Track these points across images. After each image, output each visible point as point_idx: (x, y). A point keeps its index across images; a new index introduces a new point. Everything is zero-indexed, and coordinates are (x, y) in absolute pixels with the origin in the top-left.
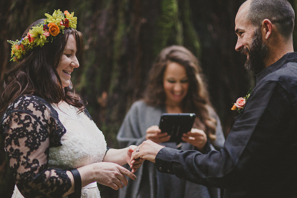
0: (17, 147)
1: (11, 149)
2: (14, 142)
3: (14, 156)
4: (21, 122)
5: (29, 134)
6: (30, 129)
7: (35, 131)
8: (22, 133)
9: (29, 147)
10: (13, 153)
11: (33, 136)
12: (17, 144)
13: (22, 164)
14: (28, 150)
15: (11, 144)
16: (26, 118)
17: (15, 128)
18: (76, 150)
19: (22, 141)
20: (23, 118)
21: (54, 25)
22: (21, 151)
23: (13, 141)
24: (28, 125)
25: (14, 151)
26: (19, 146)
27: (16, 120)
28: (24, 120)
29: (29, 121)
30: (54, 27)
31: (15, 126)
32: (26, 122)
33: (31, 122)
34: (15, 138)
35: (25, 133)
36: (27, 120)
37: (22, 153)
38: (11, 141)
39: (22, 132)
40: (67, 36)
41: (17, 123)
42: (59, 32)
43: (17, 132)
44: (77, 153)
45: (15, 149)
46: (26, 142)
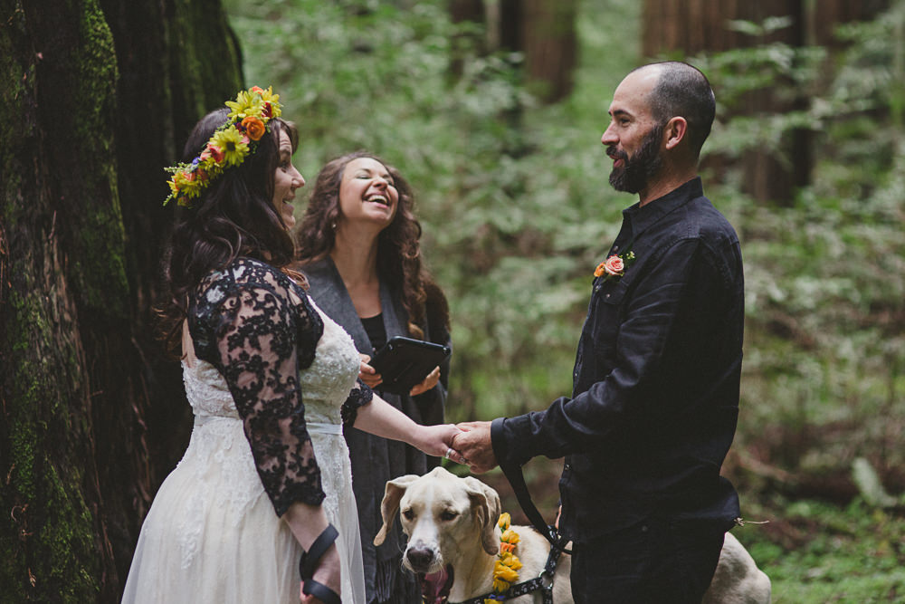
0: (255, 352)
1: (244, 355)
2: (250, 342)
3: (251, 368)
4: (259, 306)
5: (275, 328)
6: (276, 319)
7: (283, 323)
8: (265, 327)
9: (278, 353)
10: (248, 362)
11: (281, 331)
12: (255, 344)
13: (268, 384)
14: (276, 358)
15: (242, 346)
16: (268, 298)
17: (251, 316)
18: (348, 357)
19: (265, 341)
20: (261, 299)
21: (253, 120)
22: (264, 360)
23: (247, 340)
24: (271, 312)
25: (250, 359)
26: (259, 349)
27: (248, 303)
28: (264, 303)
29: (272, 304)
30: (253, 123)
31: (247, 312)
32: (268, 306)
33: (276, 307)
34: (252, 334)
35: (270, 327)
36: (269, 302)
37: (267, 364)
38: (244, 341)
39: (263, 323)
40: (275, 133)
41: (252, 308)
42: (264, 131)
43: (253, 323)
44: (350, 360)
45: (252, 355)
46: (271, 342)
